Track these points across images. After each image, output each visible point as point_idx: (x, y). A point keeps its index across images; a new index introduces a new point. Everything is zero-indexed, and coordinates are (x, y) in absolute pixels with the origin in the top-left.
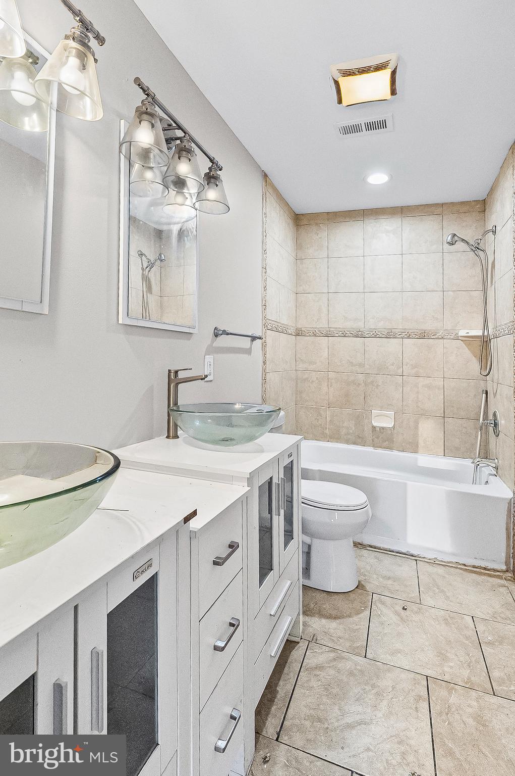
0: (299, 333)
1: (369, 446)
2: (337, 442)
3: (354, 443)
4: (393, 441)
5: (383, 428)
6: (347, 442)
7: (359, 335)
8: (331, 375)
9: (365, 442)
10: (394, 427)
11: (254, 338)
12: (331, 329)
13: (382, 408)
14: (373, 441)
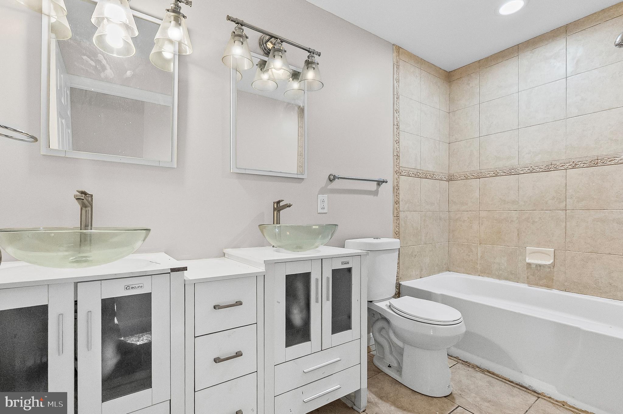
0: (450, 179)
1: (523, 283)
2: (489, 277)
3: (507, 279)
4: (553, 279)
5: (540, 266)
6: (499, 277)
7: (511, 172)
8: (483, 214)
9: (519, 279)
10: (554, 265)
11: (380, 183)
12: (482, 171)
13: (538, 245)
14: (528, 278)
